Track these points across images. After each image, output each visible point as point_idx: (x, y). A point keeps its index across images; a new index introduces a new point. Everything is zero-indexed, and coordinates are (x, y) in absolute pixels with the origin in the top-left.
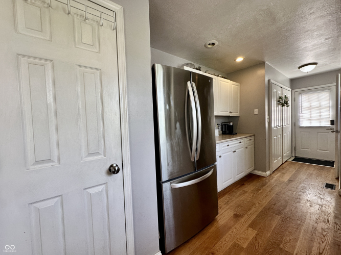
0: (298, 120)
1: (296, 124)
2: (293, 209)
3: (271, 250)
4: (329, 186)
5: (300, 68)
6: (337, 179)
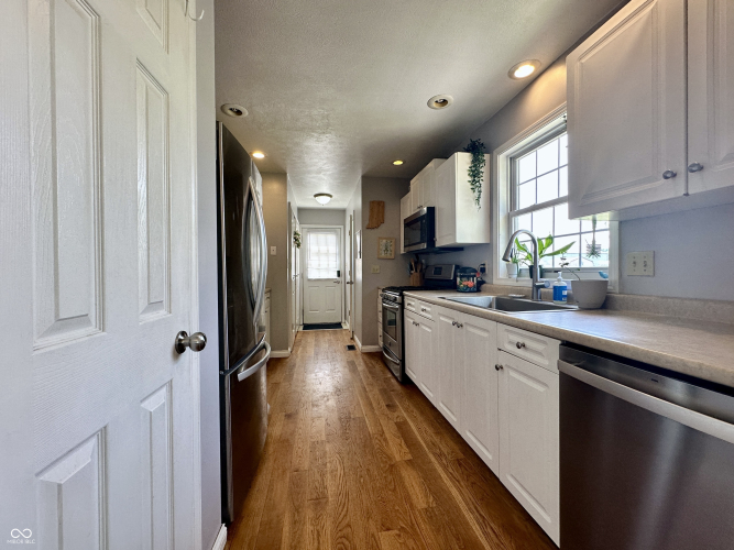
0: (307, 269)
1: (304, 275)
4: (351, 348)
5: (316, 196)
6: (352, 339)
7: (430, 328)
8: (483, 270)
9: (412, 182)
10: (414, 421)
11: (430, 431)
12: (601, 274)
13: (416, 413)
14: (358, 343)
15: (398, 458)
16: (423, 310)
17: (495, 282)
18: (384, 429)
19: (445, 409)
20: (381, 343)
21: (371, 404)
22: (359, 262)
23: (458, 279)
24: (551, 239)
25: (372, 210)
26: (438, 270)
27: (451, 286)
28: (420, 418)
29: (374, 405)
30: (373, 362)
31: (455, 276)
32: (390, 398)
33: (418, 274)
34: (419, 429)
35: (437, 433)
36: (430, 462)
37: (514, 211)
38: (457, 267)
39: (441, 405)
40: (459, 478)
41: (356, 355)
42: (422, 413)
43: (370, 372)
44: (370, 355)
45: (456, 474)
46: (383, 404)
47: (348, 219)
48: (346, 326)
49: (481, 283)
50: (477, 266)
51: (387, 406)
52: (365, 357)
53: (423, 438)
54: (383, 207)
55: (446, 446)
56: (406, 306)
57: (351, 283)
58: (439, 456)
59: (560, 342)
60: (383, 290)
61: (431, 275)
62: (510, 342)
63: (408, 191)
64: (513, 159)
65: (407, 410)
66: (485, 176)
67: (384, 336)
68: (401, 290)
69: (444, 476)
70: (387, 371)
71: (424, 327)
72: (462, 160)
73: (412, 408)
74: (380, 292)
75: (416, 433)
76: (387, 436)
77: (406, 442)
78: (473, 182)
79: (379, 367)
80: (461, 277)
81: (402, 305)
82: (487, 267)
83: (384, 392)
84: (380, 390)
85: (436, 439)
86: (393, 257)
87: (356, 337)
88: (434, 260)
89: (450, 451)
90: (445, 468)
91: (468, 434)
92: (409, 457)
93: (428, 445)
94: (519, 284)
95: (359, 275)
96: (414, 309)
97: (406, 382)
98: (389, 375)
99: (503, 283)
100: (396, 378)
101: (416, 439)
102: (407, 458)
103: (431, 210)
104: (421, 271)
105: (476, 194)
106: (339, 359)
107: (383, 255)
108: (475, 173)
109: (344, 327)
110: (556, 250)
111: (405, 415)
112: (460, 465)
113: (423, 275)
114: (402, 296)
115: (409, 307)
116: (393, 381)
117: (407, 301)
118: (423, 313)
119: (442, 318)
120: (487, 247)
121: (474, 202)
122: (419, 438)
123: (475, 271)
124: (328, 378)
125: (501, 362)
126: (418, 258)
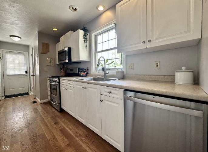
0: (6, 70)
1: (4, 73)
2: (28, 119)
3: (35, 140)
4: (34, 102)
5: (11, 36)
6: (35, 98)
7: (72, 90)
8: (88, 69)
9: (61, 38)
10: (67, 126)
11: (74, 128)
12: (121, 70)
13: (68, 122)
14: (38, 100)
15: (63, 145)
16: (69, 84)
17: (92, 73)
18: (55, 134)
19: (79, 118)
20: (50, 98)
21: (47, 125)
22: (37, 67)
23: (80, 73)
24: (107, 60)
25: (43, 46)
26: (72, 70)
27: (78, 75)
28: (69, 124)
29: (49, 125)
30: (46, 106)
31: (79, 72)
32: (56, 120)
33: (64, 71)
34: (70, 129)
35: (77, 127)
36: (77, 141)
37: (96, 52)
38: (79, 69)
39: (78, 117)
40: (88, 142)
41: (37, 105)
42: (70, 121)
43: (45, 111)
44: (45, 103)
45: (87, 141)
46: (53, 123)
47: (31, 50)
48: (31, 93)
49: (87, 73)
50: (86, 68)
51: (55, 123)
52: (42, 105)
53: (72, 132)
54: (49, 46)
55: (81, 132)
56: (61, 83)
57: (33, 76)
58: (79, 137)
59: (123, 90)
60: (50, 78)
61: (69, 71)
62: (105, 92)
63: (59, 41)
64: (96, 36)
65: (64, 123)
66: (88, 40)
67: (51, 95)
68: (58, 77)
69: (83, 144)
70: (53, 109)
71: (69, 90)
72: (81, 33)
73: (66, 121)
74: (49, 78)
75: (69, 131)
76: (57, 137)
77: (66, 137)
78: (85, 41)
79: (49, 108)
80: (81, 72)
81: (59, 83)
82: (89, 68)
83: (53, 118)
84: (51, 118)
85: (77, 130)
86: (53, 65)
87: (37, 98)
88: (70, 66)
89: (83, 133)
90: (82, 140)
91: (89, 125)
92: (68, 142)
93: (74, 134)
94: (99, 73)
95: (38, 73)
96: (65, 84)
97: (62, 111)
98: (54, 110)
99: (94, 73)
100: (57, 110)
101: (70, 133)
102: (67, 144)
103: (70, 49)
104: (65, 70)
105: (86, 45)
106: (28, 109)
107: (49, 64)
108: (85, 38)
109: (30, 94)
110: (109, 63)
111: (63, 125)
112: (87, 136)
113: (66, 72)
114: (59, 79)
115: (63, 83)
116: (56, 112)
117: (61, 81)
118: (69, 85)
119: (77, 86)
120: (89, 62)
121: (85, 47)
122: (70, 132)
123: (85, 70)
124: (22, 120)
125: (102, 99)
126: (64, 66)
